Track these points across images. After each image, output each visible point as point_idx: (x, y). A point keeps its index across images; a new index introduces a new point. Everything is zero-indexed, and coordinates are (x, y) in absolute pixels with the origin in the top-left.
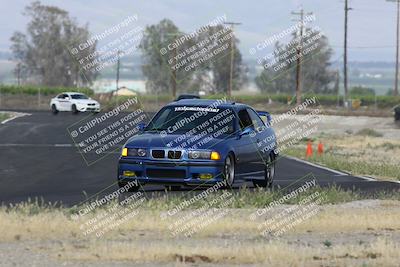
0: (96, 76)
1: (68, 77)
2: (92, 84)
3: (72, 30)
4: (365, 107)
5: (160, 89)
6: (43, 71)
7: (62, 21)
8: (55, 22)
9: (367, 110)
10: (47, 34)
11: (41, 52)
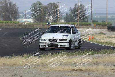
0: (18, 18)
1: (10, 18)
2: (17, 20)
3: (11, 5)
4: (98, 26)
5: (37, 21)
6: (3, 16)
7: (8, 2)
8: (7, 2)
9: (99, 27)
10: (4, 6)
11: (2, 11)
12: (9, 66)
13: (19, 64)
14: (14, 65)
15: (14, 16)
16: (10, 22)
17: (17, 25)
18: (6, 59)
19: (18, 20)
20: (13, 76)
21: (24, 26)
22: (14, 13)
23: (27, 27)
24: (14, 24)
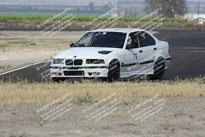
0: (186, 12)
1: (172, 13)
2: (183, 16)
12: (169, 98)
13: (187, 94)
14: (178, 96)
15: (178, 9)
16: (171, 19)
17: (183, 25)
18: (163, 85)
19: (186, 17)
20: (176, 115)
21: (197, 27)
22: (179, 4)
23: (202, 28)
24: (178, 23)
